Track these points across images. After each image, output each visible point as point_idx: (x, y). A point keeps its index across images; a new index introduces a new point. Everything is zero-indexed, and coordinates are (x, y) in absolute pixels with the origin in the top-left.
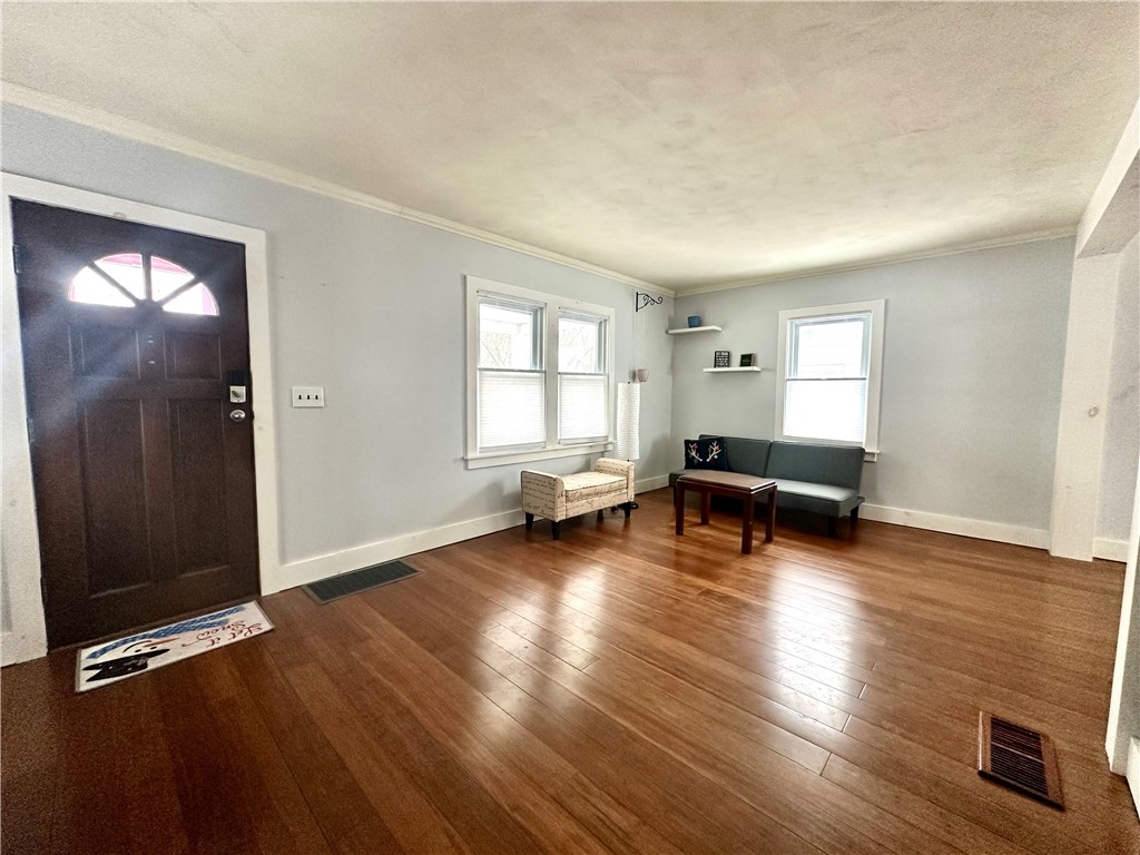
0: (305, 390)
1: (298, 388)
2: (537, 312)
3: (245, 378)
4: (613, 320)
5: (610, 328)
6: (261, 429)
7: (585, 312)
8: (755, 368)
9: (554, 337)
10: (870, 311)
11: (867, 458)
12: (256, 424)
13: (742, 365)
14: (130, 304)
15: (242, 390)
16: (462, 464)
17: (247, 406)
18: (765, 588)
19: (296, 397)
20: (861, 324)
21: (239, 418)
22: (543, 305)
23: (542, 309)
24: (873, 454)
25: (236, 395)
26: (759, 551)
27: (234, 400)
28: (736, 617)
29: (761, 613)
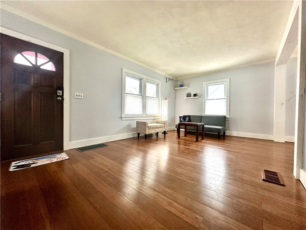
0: (78, 94)
1: (77, 93)
2: (141, 80)
3: (62, 89)
4: (160, 84)
5: (160, 86)
6: (65, 103)
7: (153, 81)
8: (197, 97)
9: (145, 87)
10: (226, 81)
11: (227, 119)
12: (64, 102)
13: (194, 96)
14: (31, 65)
15: (61, 92)
16: (120, 119)
17: (62, 96)
18: (203, 148)
19: (75, 95)
20: (224, 85)
21: (60, 99)
22: (142, 78)
23: (142, 79)
24: (228, 118)
25: (59, 93)
26: (200, 141)
27: (58, 94)
28: (196, 153)
29: (202, 152)
